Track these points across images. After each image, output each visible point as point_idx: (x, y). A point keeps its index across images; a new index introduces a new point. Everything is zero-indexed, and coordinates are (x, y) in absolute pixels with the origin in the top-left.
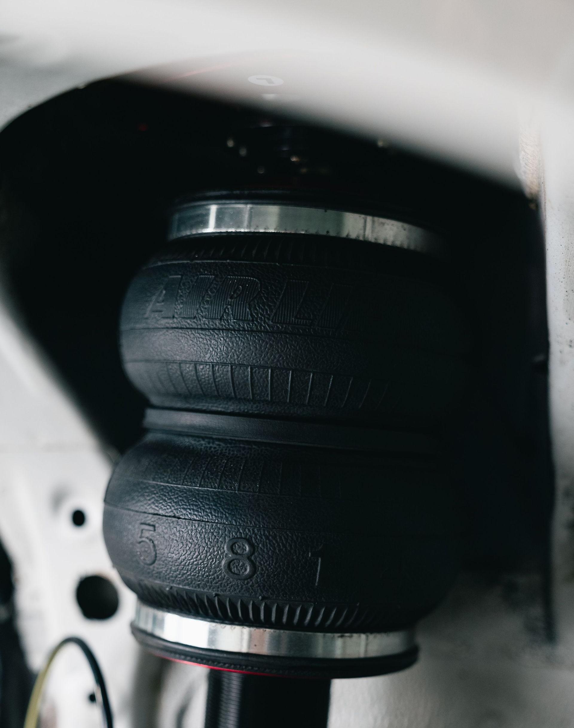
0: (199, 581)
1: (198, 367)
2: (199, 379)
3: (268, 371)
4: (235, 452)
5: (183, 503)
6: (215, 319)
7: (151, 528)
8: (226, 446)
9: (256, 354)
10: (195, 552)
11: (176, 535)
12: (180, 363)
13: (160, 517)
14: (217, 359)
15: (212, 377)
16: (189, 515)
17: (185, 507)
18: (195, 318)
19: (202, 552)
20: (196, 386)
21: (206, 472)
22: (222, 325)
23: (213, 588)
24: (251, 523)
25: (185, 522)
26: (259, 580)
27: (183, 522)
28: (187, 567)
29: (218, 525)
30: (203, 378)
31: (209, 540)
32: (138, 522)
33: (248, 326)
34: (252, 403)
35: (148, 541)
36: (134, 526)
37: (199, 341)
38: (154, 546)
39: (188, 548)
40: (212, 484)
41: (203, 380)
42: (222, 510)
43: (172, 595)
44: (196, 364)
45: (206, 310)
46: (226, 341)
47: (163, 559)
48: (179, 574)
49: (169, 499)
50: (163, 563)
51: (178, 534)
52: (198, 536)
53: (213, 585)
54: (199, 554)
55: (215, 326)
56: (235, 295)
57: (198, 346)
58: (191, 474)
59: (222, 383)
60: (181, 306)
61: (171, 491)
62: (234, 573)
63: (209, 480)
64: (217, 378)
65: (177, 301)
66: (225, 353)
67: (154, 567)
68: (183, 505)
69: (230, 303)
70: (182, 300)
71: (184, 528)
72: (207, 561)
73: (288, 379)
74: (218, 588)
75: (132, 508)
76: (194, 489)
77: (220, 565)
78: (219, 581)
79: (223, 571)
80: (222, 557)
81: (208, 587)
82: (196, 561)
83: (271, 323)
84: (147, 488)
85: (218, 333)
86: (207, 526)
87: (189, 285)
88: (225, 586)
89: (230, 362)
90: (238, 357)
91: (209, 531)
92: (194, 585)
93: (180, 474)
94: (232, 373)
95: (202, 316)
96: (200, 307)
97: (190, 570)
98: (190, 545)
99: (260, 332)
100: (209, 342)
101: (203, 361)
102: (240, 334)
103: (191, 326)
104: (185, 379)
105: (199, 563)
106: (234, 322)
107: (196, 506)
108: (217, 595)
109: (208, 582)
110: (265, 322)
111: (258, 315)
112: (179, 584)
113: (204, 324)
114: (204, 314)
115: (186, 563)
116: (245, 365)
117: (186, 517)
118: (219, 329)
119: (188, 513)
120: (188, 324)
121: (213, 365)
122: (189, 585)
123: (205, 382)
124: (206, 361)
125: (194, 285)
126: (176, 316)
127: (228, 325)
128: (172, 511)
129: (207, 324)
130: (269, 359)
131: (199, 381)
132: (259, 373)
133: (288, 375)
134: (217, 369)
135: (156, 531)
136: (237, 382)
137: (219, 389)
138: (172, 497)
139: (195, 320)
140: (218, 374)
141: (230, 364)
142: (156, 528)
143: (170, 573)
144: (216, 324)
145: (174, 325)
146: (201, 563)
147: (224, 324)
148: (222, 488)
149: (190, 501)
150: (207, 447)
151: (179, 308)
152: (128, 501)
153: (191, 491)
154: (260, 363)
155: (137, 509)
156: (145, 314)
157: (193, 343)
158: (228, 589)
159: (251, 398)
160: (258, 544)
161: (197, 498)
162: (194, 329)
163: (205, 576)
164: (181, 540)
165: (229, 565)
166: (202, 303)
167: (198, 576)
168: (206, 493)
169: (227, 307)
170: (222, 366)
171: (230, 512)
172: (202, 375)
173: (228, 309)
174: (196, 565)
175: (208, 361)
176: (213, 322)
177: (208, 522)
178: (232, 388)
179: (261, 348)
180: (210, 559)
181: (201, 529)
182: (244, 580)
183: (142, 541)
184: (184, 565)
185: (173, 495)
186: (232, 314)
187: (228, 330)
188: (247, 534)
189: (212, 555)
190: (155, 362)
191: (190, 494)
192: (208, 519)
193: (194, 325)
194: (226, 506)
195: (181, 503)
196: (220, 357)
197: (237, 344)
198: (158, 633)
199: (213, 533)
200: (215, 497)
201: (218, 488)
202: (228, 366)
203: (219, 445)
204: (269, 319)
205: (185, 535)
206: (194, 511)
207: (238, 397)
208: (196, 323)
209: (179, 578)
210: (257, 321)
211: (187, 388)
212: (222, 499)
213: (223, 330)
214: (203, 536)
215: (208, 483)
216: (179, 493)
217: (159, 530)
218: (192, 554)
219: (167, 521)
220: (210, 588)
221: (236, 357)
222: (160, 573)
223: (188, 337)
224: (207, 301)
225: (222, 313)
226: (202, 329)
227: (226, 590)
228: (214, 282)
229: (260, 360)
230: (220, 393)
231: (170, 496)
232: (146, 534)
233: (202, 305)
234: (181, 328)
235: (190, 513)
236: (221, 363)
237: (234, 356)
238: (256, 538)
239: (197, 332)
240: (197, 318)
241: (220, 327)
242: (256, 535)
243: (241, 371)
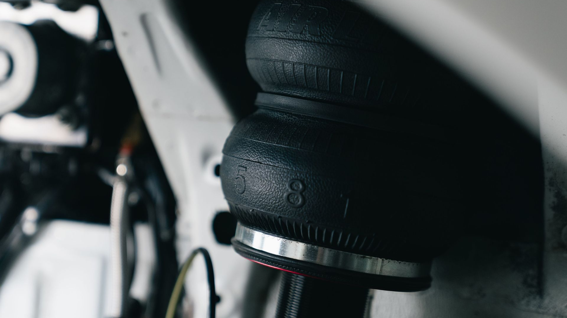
0: (269, 206)
1: (284, 64)
2: (285, 72)
3: (327, 70)
4: (304, 124)
5: (265, 154)
6: (297, 33)
7: (244, 169)
8: (299, 119)
9: (320, 59)
10: (268, 186)
11: (258, 175)
12: (274, 61)
13: (250, 162)
14: (297, 60)
15: (293, 72)
16: (267, 162)
17: (266, 156)
18: (285, 31)
19: (273, 187)
20: (284, 77)
21: (282, 135)
22: (301, 37)
23: (278, 212)
24: (305, 170)
25: (264, 166)
26: (306, 209)
27: (263, 166)
28: (263, 196)
29: (284, 169)
30: (287, 72)
31: (277, 179)
32: (238, 165)
33: (317, 39)
34: (318, 92)
35: (241, 177)
36: (235, 168)
37: (287, 47)
38: (245, 181)
39: (264, 183)
40: (284, 143)
41: (287, 74)
42: (287, 160)
43: (254, 215)
44: (284, 62)
45: (293, 27)
46: (302, 48)
47: (249, 190)
48: (258, 201)
49: (257, 151)
50: (249, 193)
51: (259, 174)
52: (271, 176)
53: (278, 210)
54: (271, 188)
55: (297, 38)
56: (312, 19)
57: (286, 50)
58: (273, 136)
59: (298, 76)
60: (279, 23)
61: (259, 145)
62: (291, 203)
63: (283, 140)
64: (296, 73)
65: (277, 20)
66: (302, 56)
67: (244, 195)
68: (264, 155)
69: (307, 23)
70: (279, 19)
71: (263, 170)
72: (275, 193)
73: (340, 77)
74: (281, 212)
75: (235, 156)
76: (273, 145)
77: (283, 196)
78: (281, 207)
79: (284, 201)
80: (284, 191)
81: (275, 211)
82: (268, 192)
83: (332, 38)
84: (245, 143)
85: (298, 42)
86: (277, 170)
87: (285, 9)
88: (285, 211)
89: (304, 63)
90: (309, 59)
91: (278, 173)
92: (266, 209)
93: (266, 135)
94: (305, 70)
95: (290, 31)
96: (289, 24)
97: (264, 199)
98: (265, 181)
99: (325, 44)
100: (292, 49)
101: (288, 60)
102: (312, 44)
103: (283, 37)
104: (277, 72)
105: (270, 194)
106: (309, 36)
107: (272, 156)
108: (280, 217)
109: (274, 207)
110: (328, 37)
111: (324, 33)
112: (257, 208)
113: (290, 36)
114: (291, 29)
115: (262, 193)
116: (313, 65)
117: (266, 163)
118: (299, 40)
119: (267, 160)
120: (281, 35)
121: (293, 64)
122: (263, 209)
123: (288, 75)
124: (289, 61)
125: (288, 10)
126: (275, 30)
127: (305, 38)
128: (257, 159)
129: (292, 36)
130: (328, 62)
131: (285, 74)
132: (322, 71)
133: (340, 74)
134: (296, 66)
135: (247, 171)
136: (308, 76)
137: (297, 80)
138: (259, 149)
139: (285, 33)
140: (296, 70)
141: (304, 64)
142: (247, 170)
143: (252, 200)
144: (297, 37)
145: (273, 36)
146: (271, 194)
147: (302, 37)
148: (290, 146)
149: (269, 153)
150: (287, 119)
151: (277, 24)
152: (234, 151)
153: (271, 146)
154: (323, 64)
155: (238, 156)
156: (257, 27)
157: (283, 48)
158: (287, 213)
159: (317, 88)
160: (308, 185)
161: (274, 151)
162: (284, 39)
163: (273, 203)
164: (261, 178)
165: (288, 197)
166: (291, 22)
167: (269, 203)
168: (279, 148)
169: (305, 26)
170: (299, 64)
171: (292, 162)
172: (287, 70)
173: (306, 27)
174: (268, 195)
175: (291, 61)
176: (296, 35)
177: (278, 167)
178: (304, 81)
179: (324, 54)
180: (277, 192)
181: (274, 172)
182: (297, 208)
183: (238, 178)
184: (261, 195)
185: (259, 148)
186: (308, 31)
187: (304, 41)
188: (301, 177)
189: (278, 189)
190: (261, 60)
191: (270, 148)
192: (278, 165)
193: (285, 37)
194: (291, 158)
195: (264, 153)
196: (298, 59)
197: (309, 51)
198: (246, 242)
199: (280, 175)
200: (285, 151)
201: (288, 146)
202: (303, 65)
203: (295, 118)
204: (331, 36)
205: (263, 175)
206: (270, 159)
207: (309, 87)
208: (286, 35)
209: (258, 203)
210: (323, 36)
211: (278, 78)
212: (289, 153)
213: (301, 40)
214: (274, 176)
215: (282, 141)
216: (263, 147)
217: (249, 171)
218: (266, 188)
219: (254, 165)
220: (276, 212)
221: (308, 59)
222: (247, 199)
223: (280, 44)
224: (294, 21)
225: (302, 29)
226: (289, 39)
227: (285, 214)
228: (300, 9)
229: (323, 63)
230: (298, 84)
231: (258, 149)
232: (241, 173)
233: (290, 23)
234: (277, 38)
235: (268, 161)
236: (298, 63)
237: (307, 58)
238: (307, 181)
239: (285, 41)
240: (286, 32)
241: (300, 39)
242: (307, 178)
243: (310, 69)
